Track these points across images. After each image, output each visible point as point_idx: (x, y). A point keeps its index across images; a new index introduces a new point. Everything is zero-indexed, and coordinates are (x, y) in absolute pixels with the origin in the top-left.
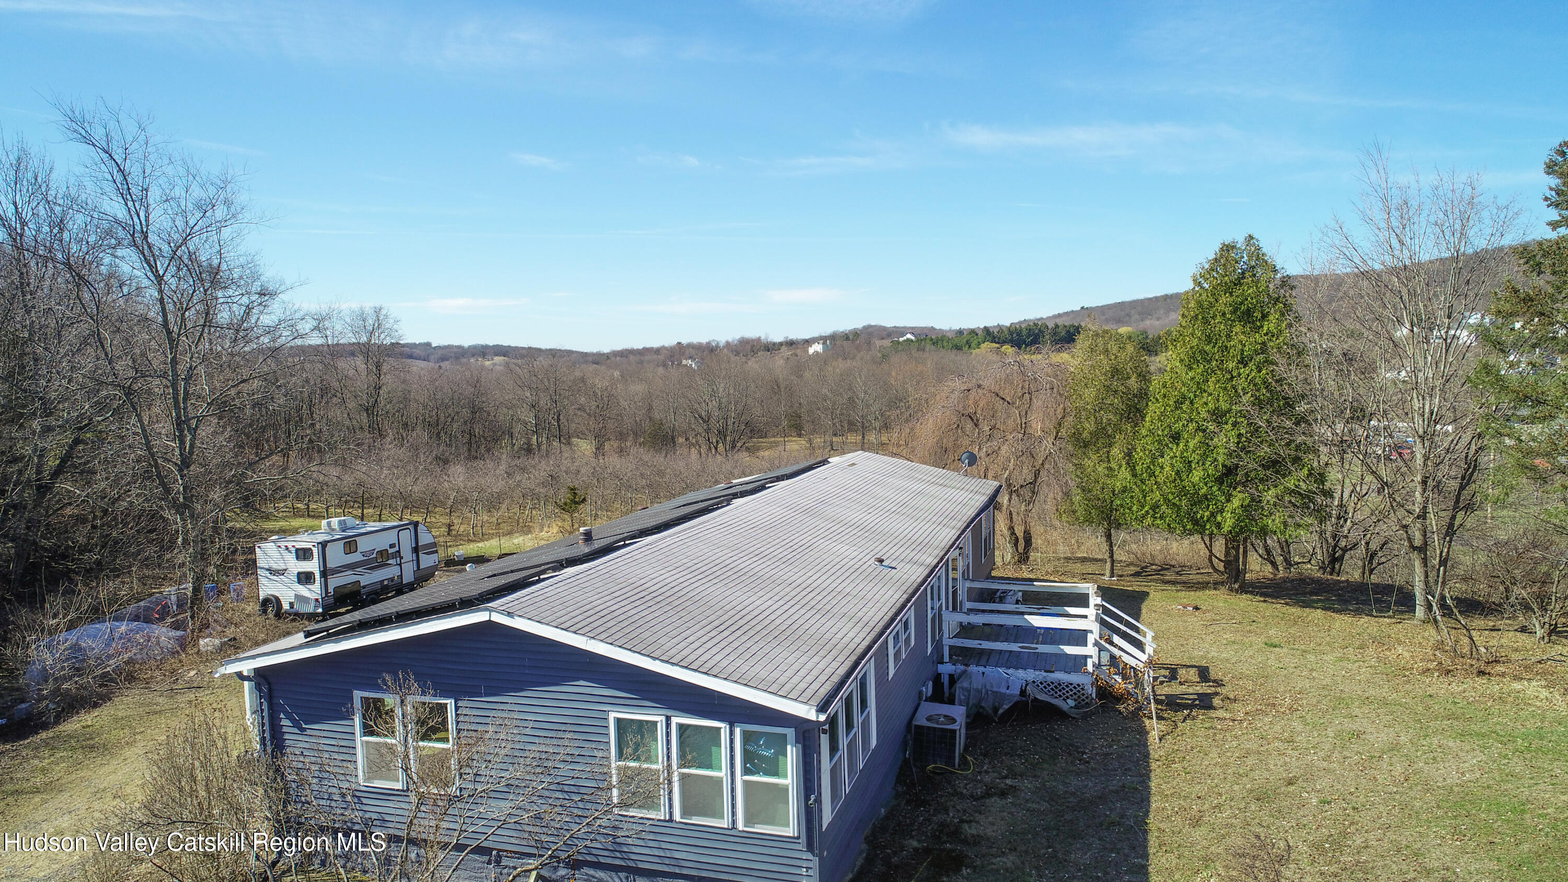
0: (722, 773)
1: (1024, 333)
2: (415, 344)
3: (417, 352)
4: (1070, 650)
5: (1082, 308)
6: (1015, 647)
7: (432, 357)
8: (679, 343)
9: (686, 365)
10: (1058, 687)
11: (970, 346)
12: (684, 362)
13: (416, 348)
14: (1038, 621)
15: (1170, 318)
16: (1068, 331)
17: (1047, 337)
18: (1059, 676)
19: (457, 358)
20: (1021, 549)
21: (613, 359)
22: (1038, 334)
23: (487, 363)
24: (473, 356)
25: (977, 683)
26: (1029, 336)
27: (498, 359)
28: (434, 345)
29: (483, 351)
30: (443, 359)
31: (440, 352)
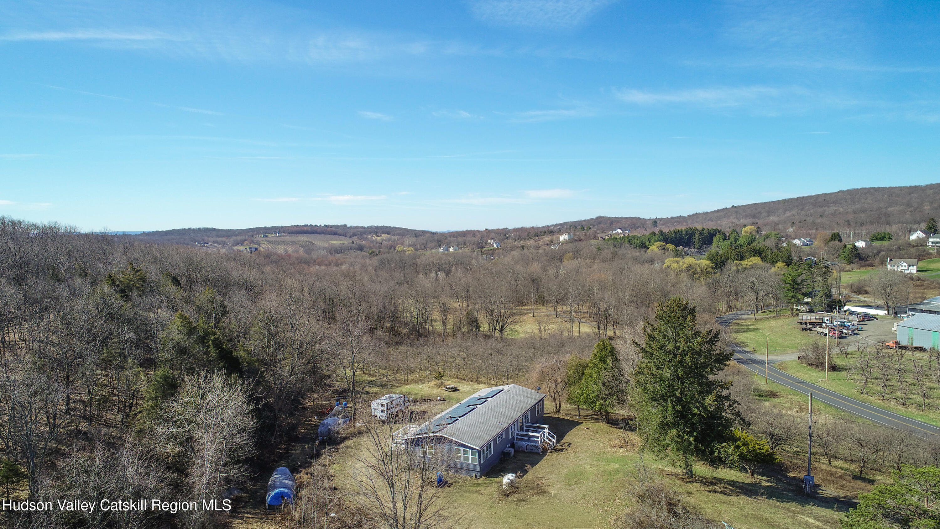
0: (469, 456)
1: (683, 233)
2: (338, 225)
3: (340, 231)
4: (536, 439)
5: (733, 206)
6: (527, 438)
7: (348, 234)
8: (487, 229)
9: (490, 243)
10: (534, 446)
11: (650, 242)
12: (489, 241)
13: (339, 229)
14: (531, 434)
15: (786, 215)
16: (710, 233)
17: (697, 236)
18: (534, 444)
19: (361, 235)
20: (558, 408)
21: (449, 238)
22: (692, 234)
23: (379, 238)
24: (370, 233)
25: (519, 444)
26: (686, 235)
27: (384, 236)
28: (348, 226)
29: (376, 230)
30: (354, 235)
31: (352, 231)
